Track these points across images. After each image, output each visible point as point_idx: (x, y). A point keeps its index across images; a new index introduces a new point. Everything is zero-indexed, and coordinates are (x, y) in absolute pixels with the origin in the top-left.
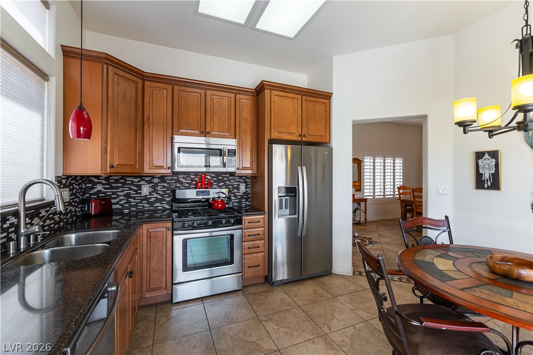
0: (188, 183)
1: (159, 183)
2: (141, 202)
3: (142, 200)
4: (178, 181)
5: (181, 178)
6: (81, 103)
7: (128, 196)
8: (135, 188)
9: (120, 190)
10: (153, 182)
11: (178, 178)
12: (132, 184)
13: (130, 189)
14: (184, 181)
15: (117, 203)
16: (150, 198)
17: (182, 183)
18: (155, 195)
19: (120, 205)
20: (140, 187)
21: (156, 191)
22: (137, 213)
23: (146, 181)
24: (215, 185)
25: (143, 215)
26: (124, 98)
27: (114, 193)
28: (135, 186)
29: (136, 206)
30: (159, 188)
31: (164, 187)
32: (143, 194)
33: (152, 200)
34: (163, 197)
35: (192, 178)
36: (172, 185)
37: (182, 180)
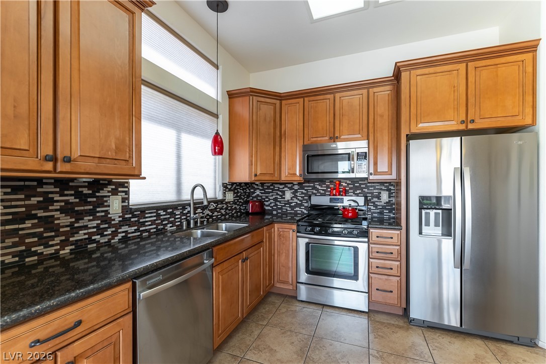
0: (323, 190)
1: (299, 189)
2: (285, 206)
3: (285, 204)
4: (314, 188)
5: (317, 185)
6: (217, 130)
7: (276, 200)
8: (280, 193)
9: (271, 194)
10: (293, 189)
11: (314, 185)
12: (278, 190)
13: (278, 194)
14: (320, 188)
15: (268, 206)
16: (292, 203)
17: (317, 190)
18: (296, 200)
19: (271, 207)
20: (284, 192)
21: (296, 197)
22: (282, 214)
23: (289, 188)
24: (351, 192)
25: (286, 217)
26: (265, 119)
27: (267, 197)
28: (280, 191)
29: (281, 209)
30: (298, 194)
31: (302, 193)
32: (286, 199)
33: (293, 204)
34: (302, 203)
35: (327, 185)
36: (309, 192)
37: (318, 187)
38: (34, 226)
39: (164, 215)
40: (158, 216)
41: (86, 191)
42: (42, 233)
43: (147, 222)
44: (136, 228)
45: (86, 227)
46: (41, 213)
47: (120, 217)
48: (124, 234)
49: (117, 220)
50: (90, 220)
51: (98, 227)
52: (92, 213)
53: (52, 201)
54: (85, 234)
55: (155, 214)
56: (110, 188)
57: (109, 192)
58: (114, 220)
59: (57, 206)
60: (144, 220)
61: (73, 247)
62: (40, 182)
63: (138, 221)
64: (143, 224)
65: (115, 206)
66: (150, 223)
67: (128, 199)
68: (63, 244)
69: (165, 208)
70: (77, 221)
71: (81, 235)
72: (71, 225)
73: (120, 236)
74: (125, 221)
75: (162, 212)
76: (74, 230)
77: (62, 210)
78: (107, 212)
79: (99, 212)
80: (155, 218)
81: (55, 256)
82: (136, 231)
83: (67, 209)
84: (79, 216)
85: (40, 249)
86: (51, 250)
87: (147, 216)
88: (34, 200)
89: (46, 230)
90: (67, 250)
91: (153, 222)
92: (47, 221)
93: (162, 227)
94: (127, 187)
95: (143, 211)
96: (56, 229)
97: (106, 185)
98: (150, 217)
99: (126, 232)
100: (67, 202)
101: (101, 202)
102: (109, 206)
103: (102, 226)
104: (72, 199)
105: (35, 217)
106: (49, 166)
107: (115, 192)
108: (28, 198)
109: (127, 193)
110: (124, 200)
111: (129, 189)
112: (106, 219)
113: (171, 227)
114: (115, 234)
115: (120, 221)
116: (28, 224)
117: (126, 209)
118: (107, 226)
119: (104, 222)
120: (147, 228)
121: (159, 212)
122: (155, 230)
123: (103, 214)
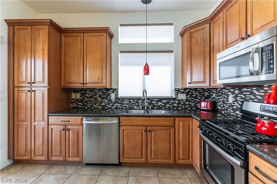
0: (261, 96)
1: (239, 94)
2: (229, 108)
3: (230, 106)
4: (252, 93)
5: (255, 90)
7: (223, 101)
9: (221, 97)
10: (234, 93)
11: (252, 90)
12: (225, 94)
13: (225, 98)
14: (257, 93)
15: (219, 106)
16: (233, 106)
17: (255, 95)
18: (236, 104)
19: (221, 107)
20: (228, 95)
21: (236, 101)
22: (228, 115)
23: (231, 92)
25: (230, 118)
27: (219, 99)
29: (226, 110)
30: (238, 98)
31: (242, 98)
32: (230, 102)
33: (235, 107)
35: (265, 90)
36: (247, 97)
37: (255, 92)
38: (93, 100)
39: (133, 102)
40: (130, 102)
41: (105, 91)
42: (95, 102)
43: (125, 103)
44: (120, 105)
45: (104, 102)
46: (95, 97)
47: (114, 100)
48: (116, 106)
49: (114, 101)
50: (105, 100)
51: (108, 102)
52: (106, 98)
53: (97, 94)
54: (104, 104)
55: (128, 101)
56: (111, 91)
57: (111, 92)
58: (113, 101)
59: (98, 95)
60: (124, 102)
61: (101, 107)
62: (95, 89)
63: (121, 102)
64: (123, 104)
65: (113, 96)
66: (126, 104)
67: (118, 95)
68: (99, 105)
69: (133, 99)
70: (102, 100)
71: (103, 104)
72: (101, 101)
73: (115, 106)
74: (116, 102)
75: (132, 101)
76: (102, 102)
77: (99, 96)
78: (110, 98)
79: (108, 98)
80: (128, 102)
81: (97, 108)
82: (120, 106)
84: (103, 98)
85: (94, 105)
86: (96, 106)
87: (125, 101)
88: (94, 93)
89: (96, 101)
90: (100, 107)
91: (127, 104)
92: (96, 99)
93: (132, 106)
94: (117, 90)
95: (123, 99)
96: (98, 101)
97: (110, 90)
98: (126, 102)
99: (117, 106)
100: (100, 94)
101: (109, 95)
102: (111, 96)
103: (109, 102)
104: (101, 94)
105: (93, 97)
107: (113, 92)
108: (92, 93)
109: (117, 92)
110: (116, 95)
111: (118, 91)
112: (110, 100)
113: (136, 107)
114: (113, 105)
115: (114, 102)
116: (92, 99)
117: (116, 98)
118: (110, 102)
119: (109, 101)
120: (125, 106)
121: (130, 100)
122: (128, 107)
123: (109, 99)
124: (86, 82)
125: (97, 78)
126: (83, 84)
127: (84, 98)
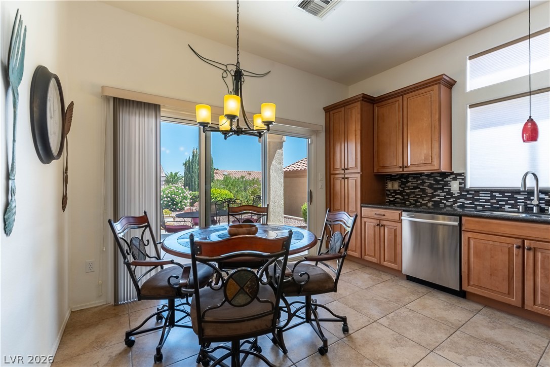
38: (419, 191)
39: (500, 197)
40: (493, 197)
41: (439, 178)
42: (421, 195)
43: (481, 199)
44: (471, 201)
45: (439, 196)
46: (421, 187)
47: (458, 193)
48: (461, 204)
49: (457, 195)
50: (440, 192)
51: (445, 196)
52: (442, 189)
53: (425, 183)
54: (438, 199)
55: (489, 195)
56: (452, 177)
57: (451, 179)
58: (454, 194)
59: (427, 184)
60: (478, 198)
61: (433, 203)
62: (421, 174)
63: (473, 197)
64: (478, 200)
65: (455, 186)
66: (484, 201)
67: (465, 183)
68: (429, 201)
69: (502, 192)
70: (435, 192)
71: (436, 199)
72: (432, 193)
73: (459, 204)
74: (461, 196)
75: (497, 195)
76: (434, 196)
77: (428, 186)
78: (450, 189)
79: (446, 189)
80: (490, 198)
81: (426, 205)
82: (470, 204)
83: (430, 186)
84: (436, 190)
85: (421, 200)
86: (424, 202)
87: (480, 195)
88: (419, 182)
89: (423, 194)
90: (431, 204)
91: (487, 201)
92: (423, 191)
93: (498, 206)
94: (463, 176)
95: (477, 191)
96: (426, 194)
97: (449, 175)
98: (483, 197)
99: (463, 203)
100: (430, 183)
101: (447, 184)
102: (451, 186)
103: (447, 196)
104: (432, 182)
105: (419, 188)
106: (401, 170)
107: (455, 179)
108: (417, 181)
109: (464, 179)
110: (460, 184)
111: (465, 177)
112: (449, 193)
113: (509, 208)
114: (455, 202)
115: (458, 196)
116: (417, 190)
117: (462, 189)
118: (450, 197)
119: (447, 194)
120: (481, 203)
121: (494, 194)
122: (490, 207)
123: (448, 190)
124: (406, 165)
125: (423, 158)
126: (403, 167)
127: (404, 189)
